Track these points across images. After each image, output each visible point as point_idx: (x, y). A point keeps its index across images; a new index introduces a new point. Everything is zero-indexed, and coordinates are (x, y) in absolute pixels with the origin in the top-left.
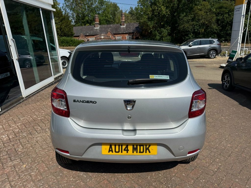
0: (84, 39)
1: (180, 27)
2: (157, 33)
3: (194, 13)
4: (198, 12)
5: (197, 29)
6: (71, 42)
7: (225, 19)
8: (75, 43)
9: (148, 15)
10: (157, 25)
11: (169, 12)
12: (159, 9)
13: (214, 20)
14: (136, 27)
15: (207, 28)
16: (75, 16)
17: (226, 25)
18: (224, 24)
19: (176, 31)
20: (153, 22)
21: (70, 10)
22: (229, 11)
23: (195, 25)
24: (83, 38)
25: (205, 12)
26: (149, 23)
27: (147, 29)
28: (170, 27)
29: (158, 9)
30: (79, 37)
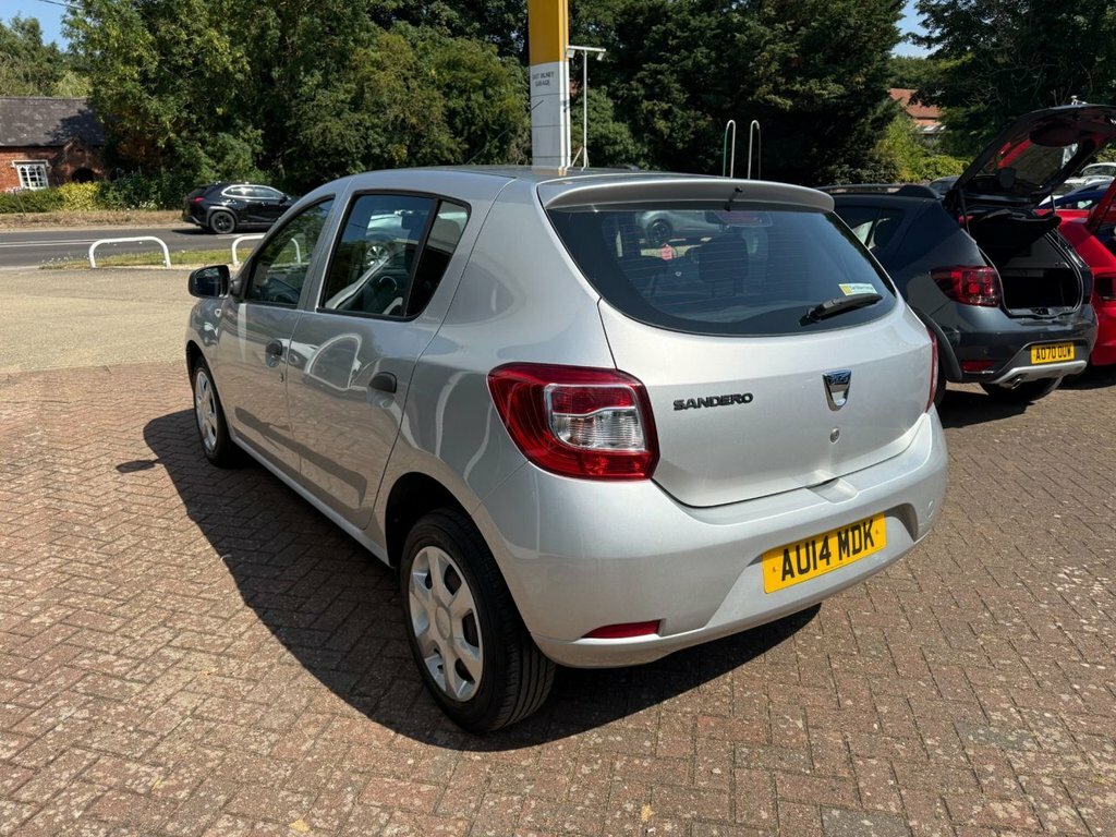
1: (308, 132)
2: (201, 152)
3: (358, 76)
4: (373, 73)
5: (380, 146)
7: (477, 111)
9: (140, 65)
10: (194, 117)
11: (245, 60)
12: (198, 40)
13: (437, 111)
14: (63, 120)
15: (417, 141)
17: (483, 136)
18: (475, 132)
19: (290, 150)
20: (172, 98)
22: (484, 81)
23: (367, 129)
25: (398, 77)
26: (154, 104)
27: (141, 131)
28: (260, 131)
29: (189, 42)
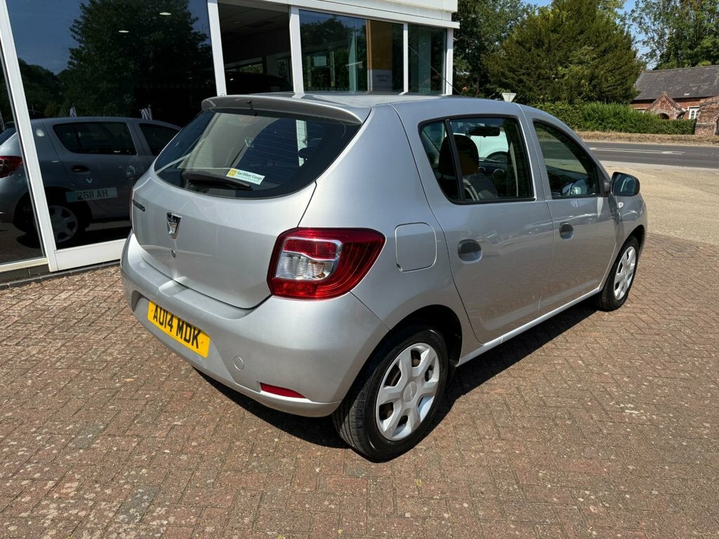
0: (668, 108)
6: (612, 119)
8: (625, 121)
16: (667, 37)
21: (655, 20)
24: (667, 106)
30: (652, 105)
